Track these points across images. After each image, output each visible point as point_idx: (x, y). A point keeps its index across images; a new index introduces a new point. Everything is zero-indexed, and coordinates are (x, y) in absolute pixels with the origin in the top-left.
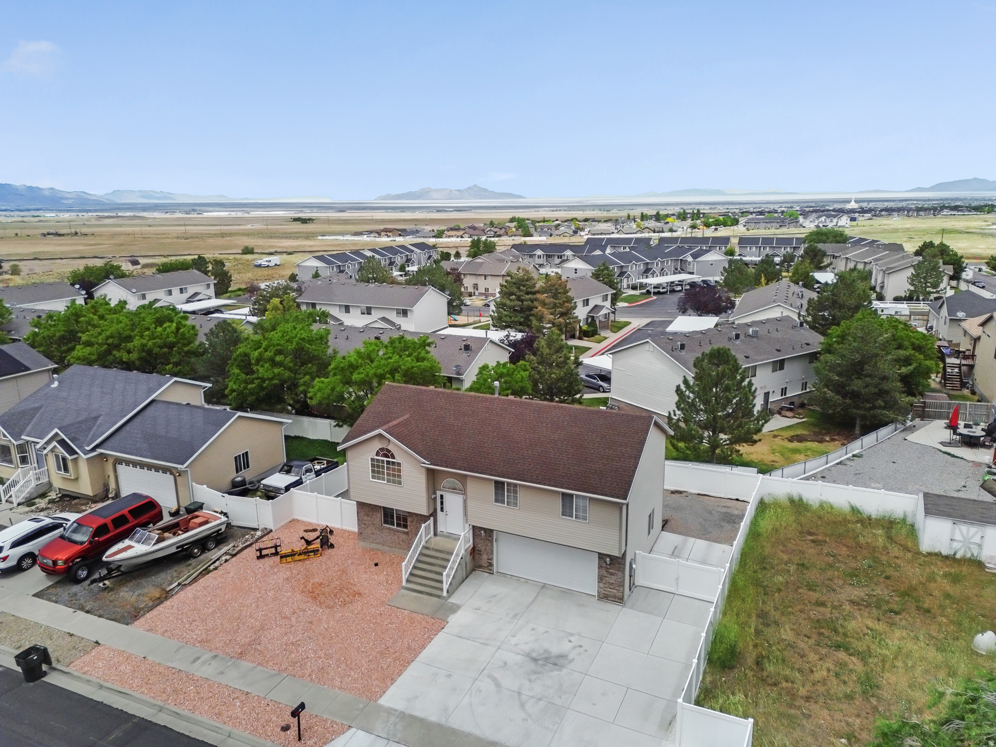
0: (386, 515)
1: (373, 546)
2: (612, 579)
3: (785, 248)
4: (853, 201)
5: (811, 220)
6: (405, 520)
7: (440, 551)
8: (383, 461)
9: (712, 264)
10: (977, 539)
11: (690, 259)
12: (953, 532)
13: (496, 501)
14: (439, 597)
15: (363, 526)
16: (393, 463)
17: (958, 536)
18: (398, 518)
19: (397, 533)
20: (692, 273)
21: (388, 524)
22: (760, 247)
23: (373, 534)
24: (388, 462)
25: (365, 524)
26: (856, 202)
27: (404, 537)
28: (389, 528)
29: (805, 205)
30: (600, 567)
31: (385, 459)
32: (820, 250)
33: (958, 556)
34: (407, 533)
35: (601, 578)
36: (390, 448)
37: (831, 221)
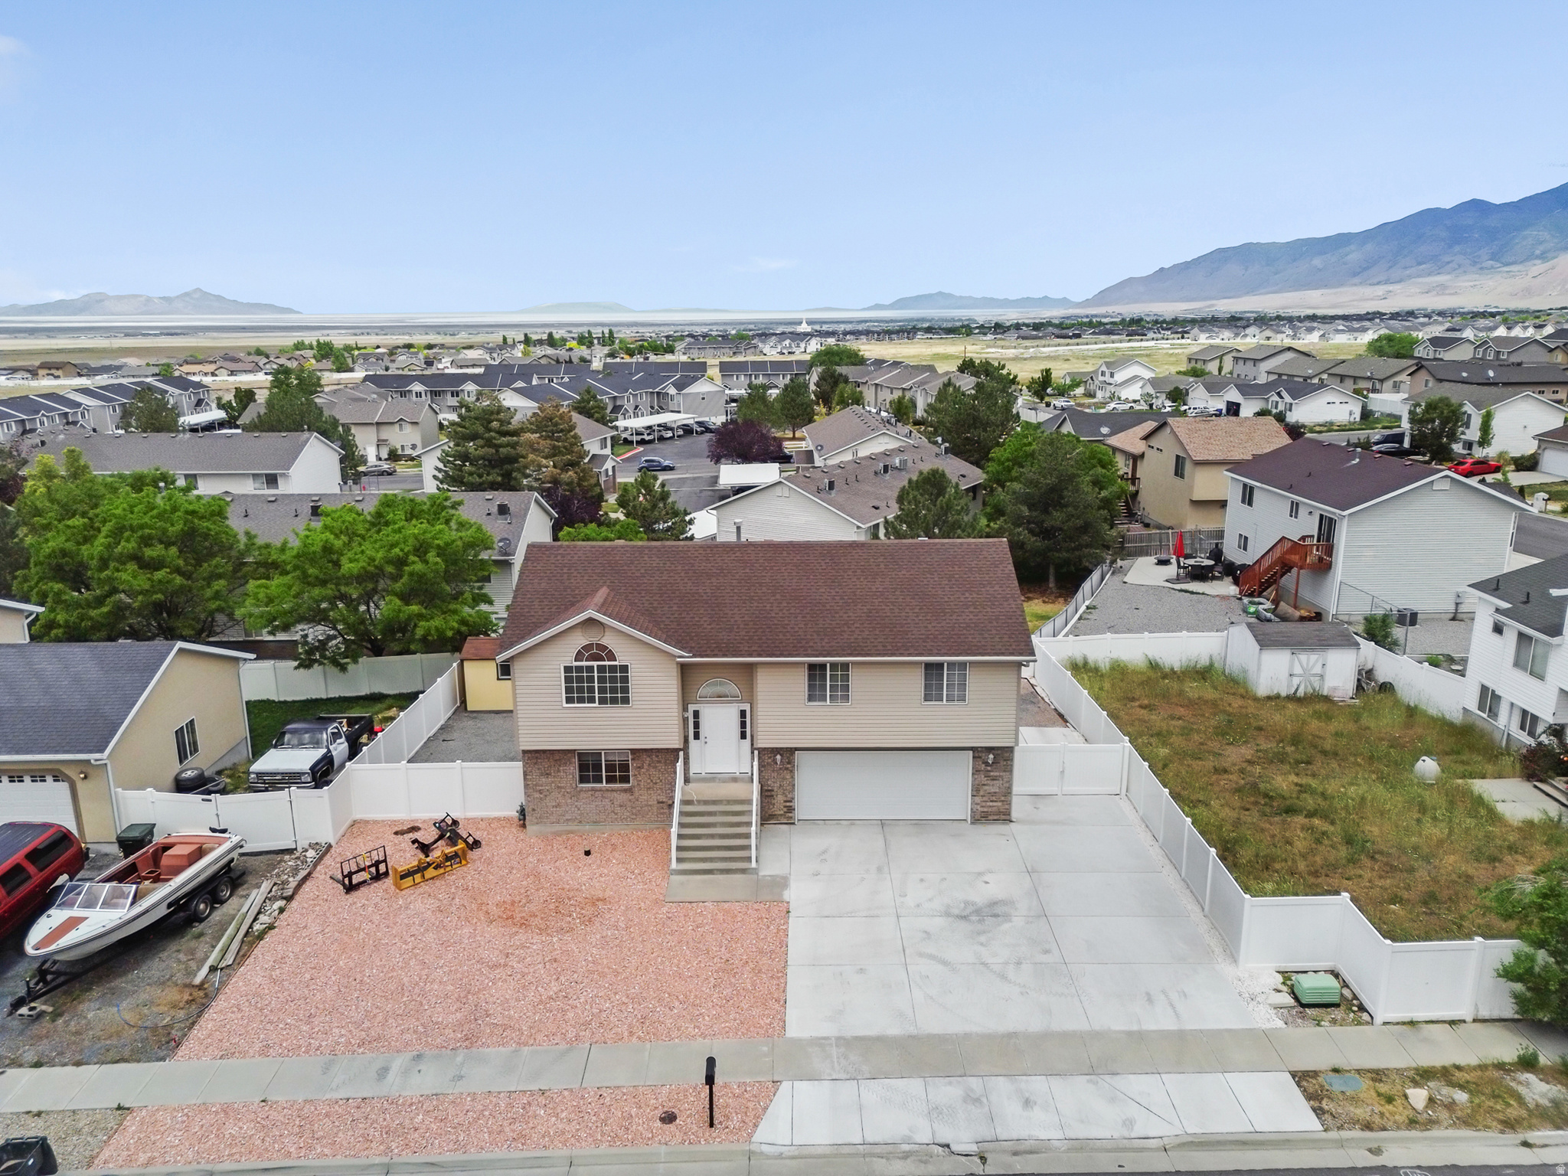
0: (583, 767)
1: (557, 828)
2: (994, 787)
3: (783, 375)
4: (804, 322)
5: (772, 344)
6: (625, 767)
7: (714, 802)
8: (590, 669)
9: (703, 399)
10: (1318, 670)
11: (672, 391)
12: (1292, 666)
13: (811, 698)
14: (743, 871)
15: (537, 795)
16: (613, 669)
17: (1298, 670)
18: (610, 767)
19: (609, 794)
20: (679, 412)
21: (589, 782)
22: (751, 375)
23: (558, 806)
24: (601, 669)
25: (540, 792)
26: (809, 323)
27: (625, 797)
28: (593, 789)
29: (742, 327)
30: (976, 771)
31: (595, 664)
32: (841, 375)
33: (1301, 693)
34: (630, 791)
35: (976, 790)
36: (608, 641)
37: (798, 346)
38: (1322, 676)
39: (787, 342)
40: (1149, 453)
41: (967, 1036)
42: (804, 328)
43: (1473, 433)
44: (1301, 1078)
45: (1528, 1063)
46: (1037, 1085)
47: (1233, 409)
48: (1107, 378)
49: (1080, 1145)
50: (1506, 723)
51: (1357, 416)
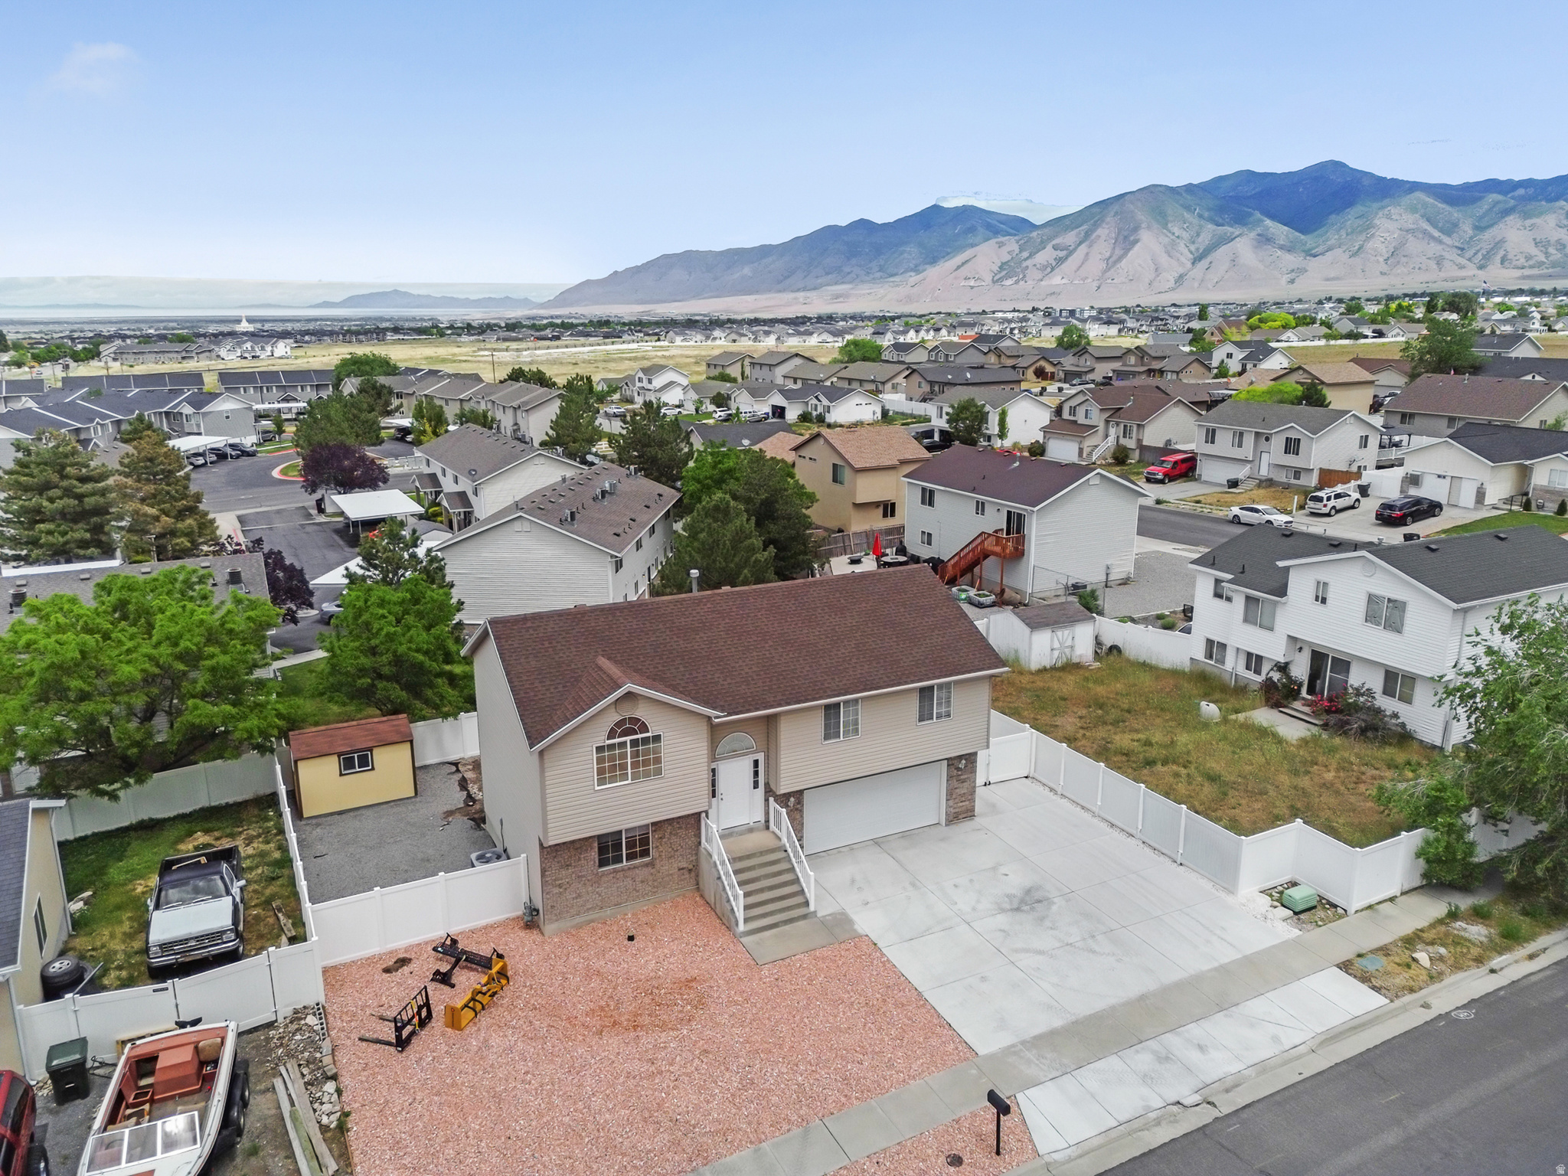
0: (602, 850)
1: (578, 920)
2: (963, 789)
3: (302, 387)
4: (244, 320)
5: (228, 347)
6: (645, 841)
7: (749, 857)
8: (623, 745)
9: (227, 417)
10: (1069, 643)
11: (188, 410)
12: (1052, 641)
13: (827, 737)
15: (556, 890)
16: (646, 741)
17: (1056, 645)
18: (631, 844)
19: (630, 873)
20: (200, 434)
21: (608, 864)
22: (261, 387)
23: (579, 896)
24: (635, 743)
25: (560, 886)
26: (250, 320)
27: (646, 871)
28: (615, 871)
30: (950, 778)
31: (628, 739)
33: (1059, 664)
34: (651, 864)
35: (950, 794)
36: (642, 712)
37: (263, 349)
38: (1072, 647)
39: (248, 345)
40: (799, 462)
41: (1113, 1008)
42: (245, 326)
43: (993, 427)
44: (1345, 966)
45: (1453, 915)
46: (1194, 1030)
47: (779, 412)
48: (645, 384)
49: (1262, 1067)
50: (1233, 665)
51: (879, 415)
